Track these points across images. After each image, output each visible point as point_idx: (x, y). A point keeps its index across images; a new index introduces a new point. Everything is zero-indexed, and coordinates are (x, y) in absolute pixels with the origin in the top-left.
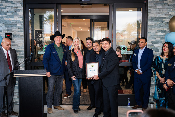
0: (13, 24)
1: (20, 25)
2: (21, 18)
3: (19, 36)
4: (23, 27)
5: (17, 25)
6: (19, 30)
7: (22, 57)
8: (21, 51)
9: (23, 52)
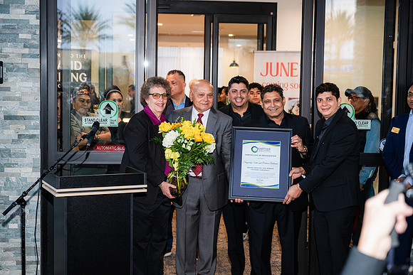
0: (8, 31)
1: (29, 36)
2: (32, 13)
3: (24, 72)
4: (37, 42)
5: (21, 36)
6: (26, 51)
7: (32, 137)
8: (30, 118)
9: (38, 122)
